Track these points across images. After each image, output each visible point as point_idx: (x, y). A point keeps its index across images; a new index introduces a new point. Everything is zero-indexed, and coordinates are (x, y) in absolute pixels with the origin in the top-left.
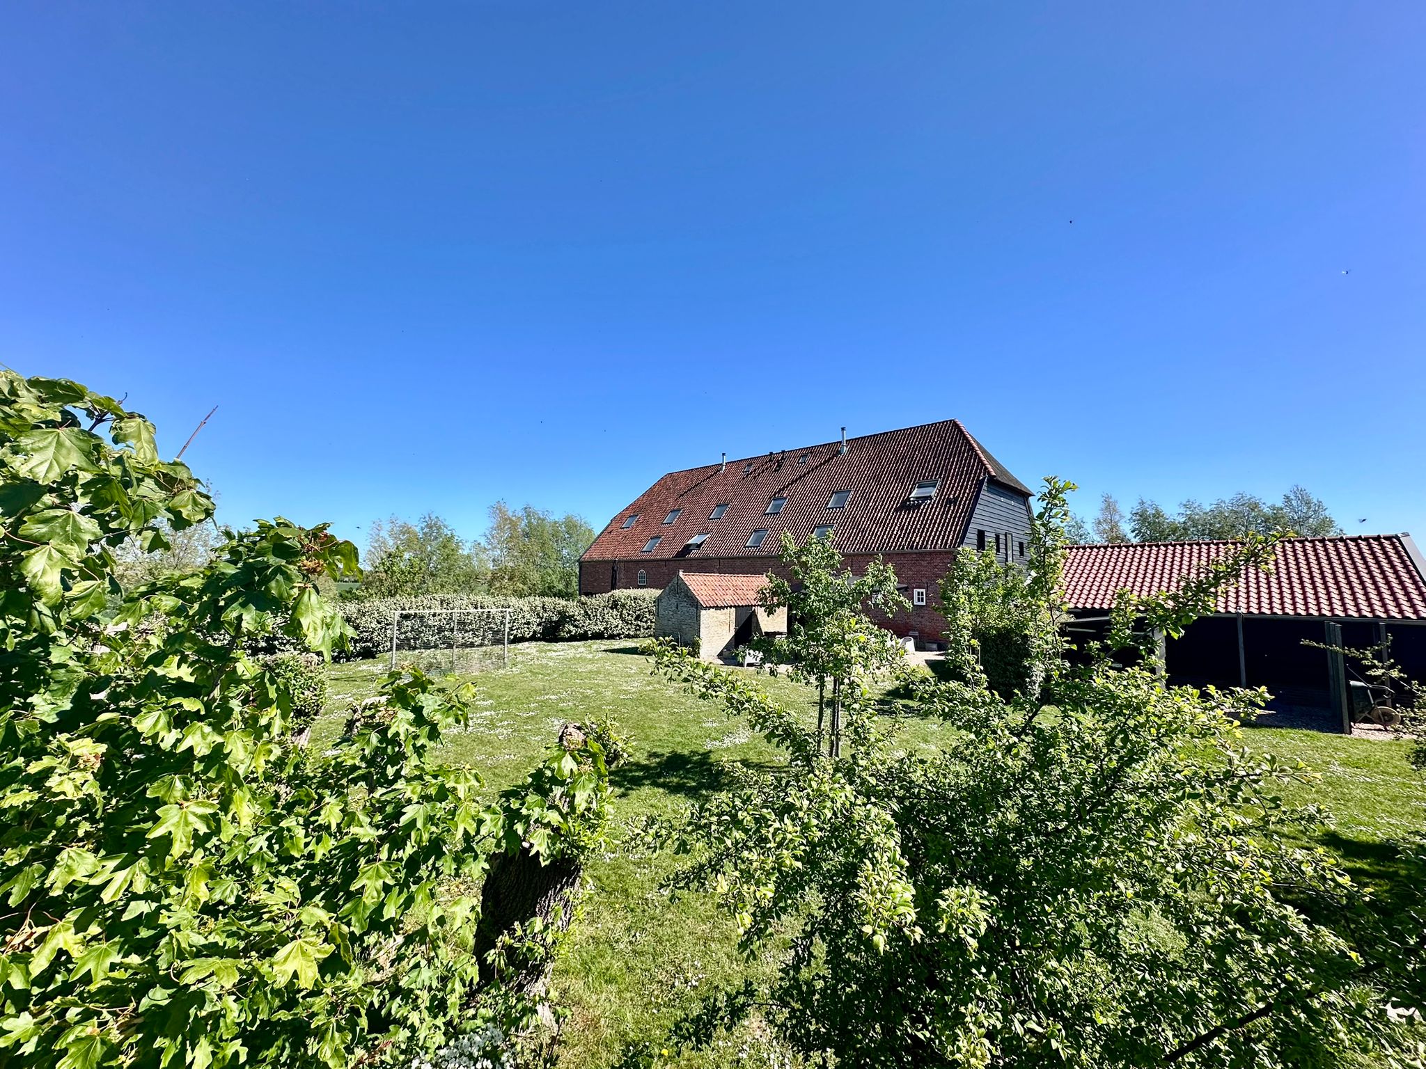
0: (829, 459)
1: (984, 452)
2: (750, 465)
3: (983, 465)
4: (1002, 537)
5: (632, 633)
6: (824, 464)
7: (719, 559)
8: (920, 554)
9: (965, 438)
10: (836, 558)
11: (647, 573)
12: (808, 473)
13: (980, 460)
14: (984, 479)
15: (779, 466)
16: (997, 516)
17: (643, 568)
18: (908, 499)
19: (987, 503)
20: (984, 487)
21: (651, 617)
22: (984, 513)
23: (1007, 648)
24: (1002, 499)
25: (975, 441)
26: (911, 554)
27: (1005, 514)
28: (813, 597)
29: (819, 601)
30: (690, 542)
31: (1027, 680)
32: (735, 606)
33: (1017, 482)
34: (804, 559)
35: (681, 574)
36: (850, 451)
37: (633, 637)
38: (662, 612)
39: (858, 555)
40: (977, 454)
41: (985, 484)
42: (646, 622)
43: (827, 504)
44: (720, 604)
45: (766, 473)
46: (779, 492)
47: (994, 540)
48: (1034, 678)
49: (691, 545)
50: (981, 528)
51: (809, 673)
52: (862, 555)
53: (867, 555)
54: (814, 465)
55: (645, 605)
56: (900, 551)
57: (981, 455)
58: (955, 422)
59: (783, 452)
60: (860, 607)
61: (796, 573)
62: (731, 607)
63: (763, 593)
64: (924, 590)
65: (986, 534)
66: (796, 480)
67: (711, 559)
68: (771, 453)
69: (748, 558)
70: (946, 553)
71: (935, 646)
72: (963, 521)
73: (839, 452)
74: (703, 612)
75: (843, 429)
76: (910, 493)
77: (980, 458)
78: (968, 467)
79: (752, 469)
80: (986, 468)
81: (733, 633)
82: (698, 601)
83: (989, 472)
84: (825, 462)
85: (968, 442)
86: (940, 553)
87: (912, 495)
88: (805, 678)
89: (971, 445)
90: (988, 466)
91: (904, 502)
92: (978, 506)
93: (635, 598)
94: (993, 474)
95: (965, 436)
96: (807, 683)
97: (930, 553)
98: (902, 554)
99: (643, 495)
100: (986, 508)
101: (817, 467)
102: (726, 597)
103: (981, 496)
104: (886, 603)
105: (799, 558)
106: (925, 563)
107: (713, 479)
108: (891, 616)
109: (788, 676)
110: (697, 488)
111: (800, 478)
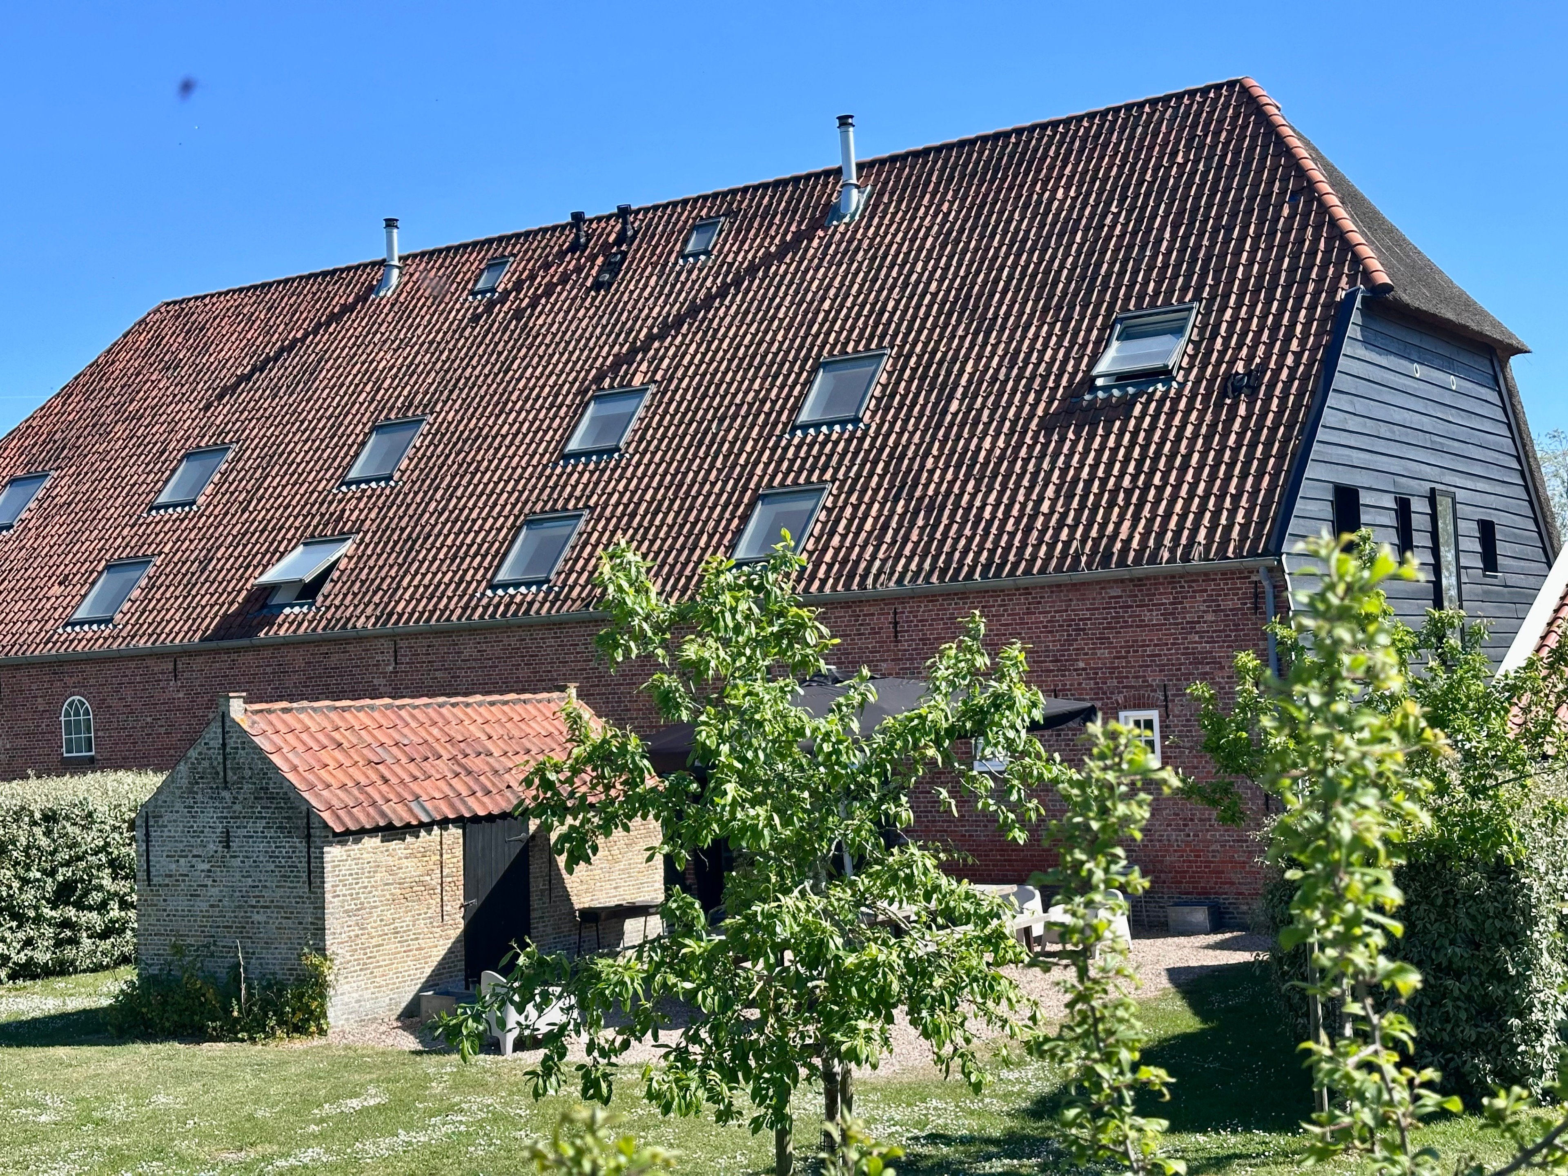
0: (799, 237)
1: (1350, 198)
2: (497, 264)
3: (1348, 246)
4: (1419, 506)
5: (43, 957)
6: (780, 255)
7: (394, 637)
8: (1139, 582)
9: (1284, 149)
10: (811, 637)
11: (100, 705)
12: (723, 292)
13: (1337, 233)
14: (1351, 297)
15: (612, 267)
16: (1398, 433)
17: (82, 687)
18: (1089, 383)
19: (1363, 388)
20: (1353, 330)
21: (123, 887)
22: (1353, 424)
23: (1442, 914)
24: (1418, 370)
25: (1318, 158)
26: (1103, 584)
27: (1427, 423)
28: (731, 788)
29: (757, 801)
30: (271, 576)
31: (1515, 1022)
32: (460, 821)
33: (1468, 305)
34: (691, 651)
35: (237, 709)
36: (873, 207)
37: (48, 972)
38: (162, 864)
39: (914, 596)
40: (1324, 209)
41: (1356, 317)
42: (102, 907)
43: (797, 408)
44: (400, 815)
45: (562, 295)
46: (615, 367)
47: (1390, 519)
48: (1536, 1015)
49: (272, 588)
50: (1347, 478)
51: (730, 1077)
52: (931, 597)
53: (948, 595)
54: (744, 260)
55: (91, 839)
56: (1063, 578)
57: (1340, 212)
58: (1245, 90)
59: (624, 212)
60: (907, 815)
61: (667, 700)
62: (444, 823)
63: (547, 785)
64: (1154, 715)
65: (1365, 498)
66: (679, 321)
67: (361, 638)
68: (578, 218)
69: (507, 627)
70: (1227, 575)
71: (1200, 915)
72: (1281, 456)
73: (832, 211)
74: (333, 853)
75: (844, 121)
76: (1094, 360)
77: (1334, 223)
78: (1295, 257)
79: (504, 282)
80: (1357, 260)
81: (456, 926)
82: (309, 811)
83: (1367, 275)
84: (784, 248)
85: (1294, 163)
86: (1206, 576)
87: (1103, 366)
88: (716, 1097)
89: (1302, 173)
90: (1366, 251)
91: (1073, 393)
92: (1332, 399)
93: (50, 817)
94: (1383, 278)
95: (1280, 140)
96: (725, 1115)
97: (1172, 579)
98: (1075, 586)
99: (66, 393)
100: (1360, 406)
101: (752, 270)
102: (428, 789)
103: (1343, 363)
104: (1001, 793)
105: (673, 648)
106: (1153, 617)
107: (354, 324)
108: (1020, 836)
109: (651, 1095)
110: (291, 361)
111: (693, 311)
